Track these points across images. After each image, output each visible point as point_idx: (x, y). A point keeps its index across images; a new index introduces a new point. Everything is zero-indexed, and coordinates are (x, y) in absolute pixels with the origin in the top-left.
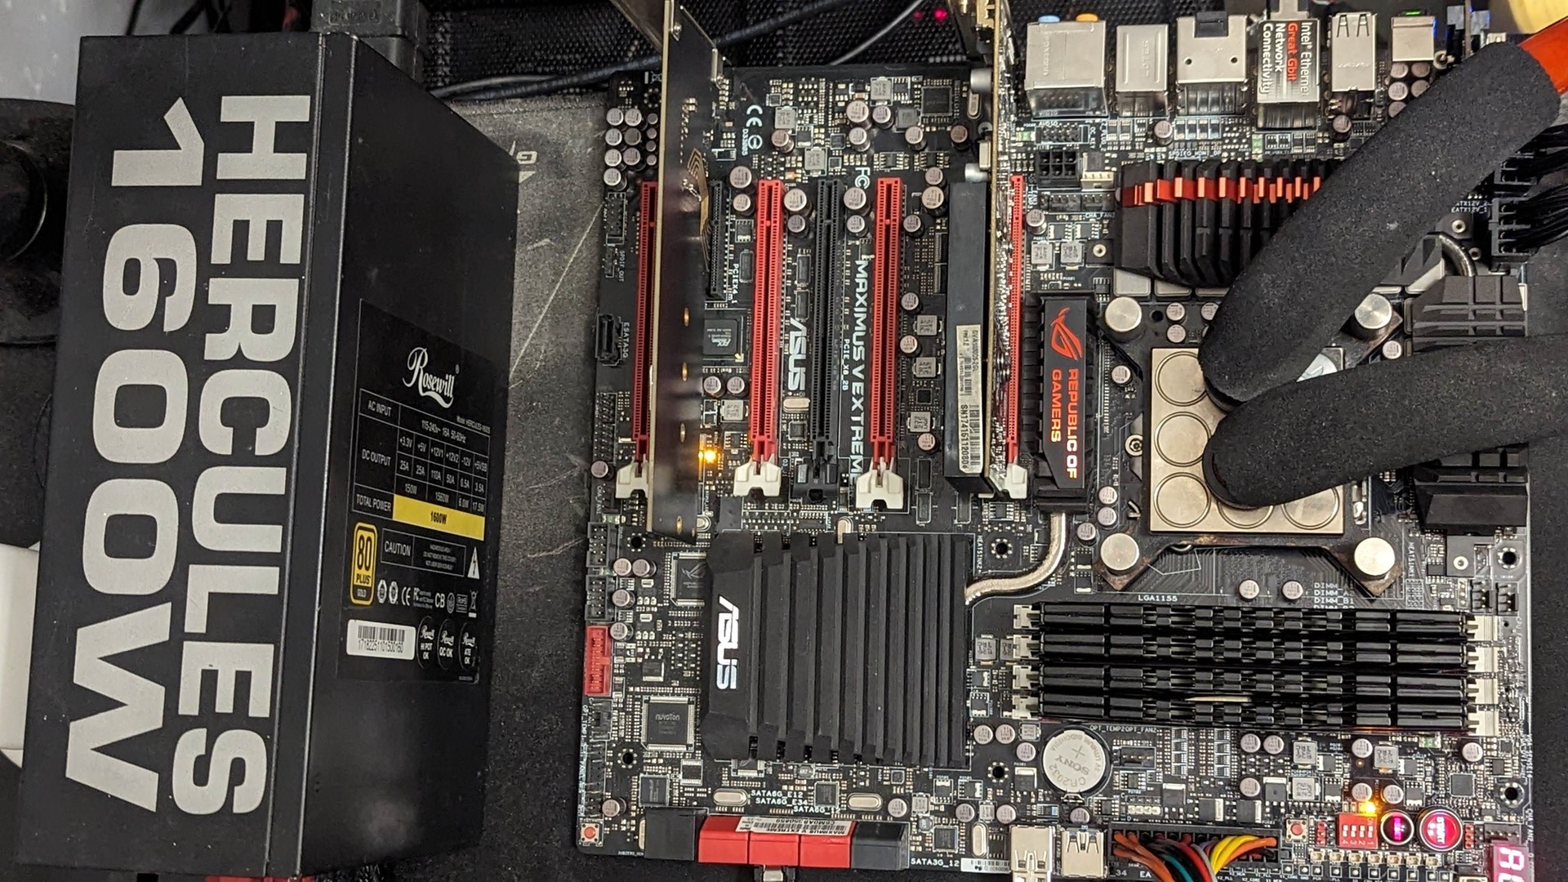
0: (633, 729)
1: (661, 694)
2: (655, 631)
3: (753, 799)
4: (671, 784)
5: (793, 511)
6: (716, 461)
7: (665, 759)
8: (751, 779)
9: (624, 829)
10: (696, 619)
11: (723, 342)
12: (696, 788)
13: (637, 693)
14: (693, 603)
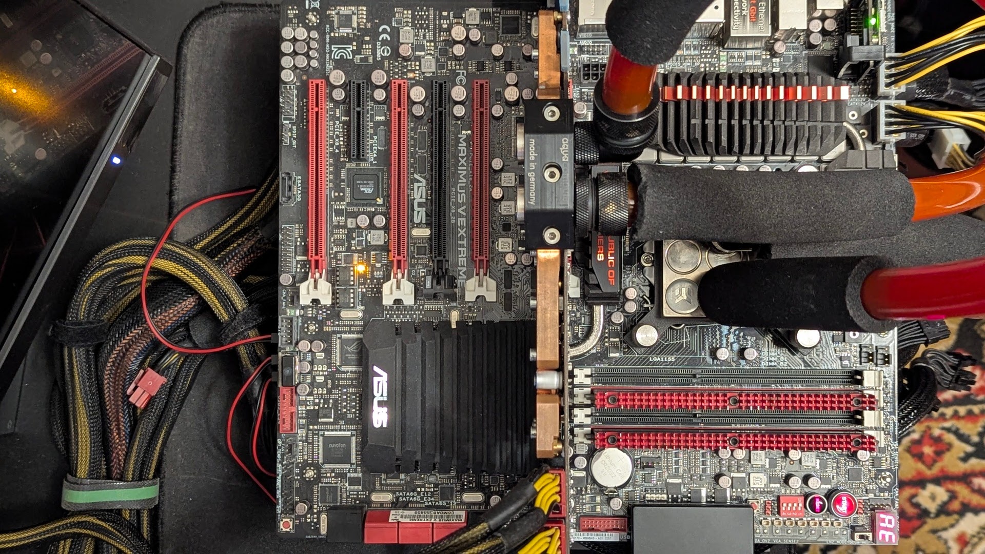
0: (313, 454)
1: (332, 430)
2: (327, 389)
3: (397, 498)
4: (341, 490)
5: (420, 305)
6: (365, 272)
7: (336, 473)
8: (395, 485)
9: (309, 520)
10: (355, 379)
11: (368, 190)
12: (358, 492)
13: (316, 430)
14: (354, 369)
